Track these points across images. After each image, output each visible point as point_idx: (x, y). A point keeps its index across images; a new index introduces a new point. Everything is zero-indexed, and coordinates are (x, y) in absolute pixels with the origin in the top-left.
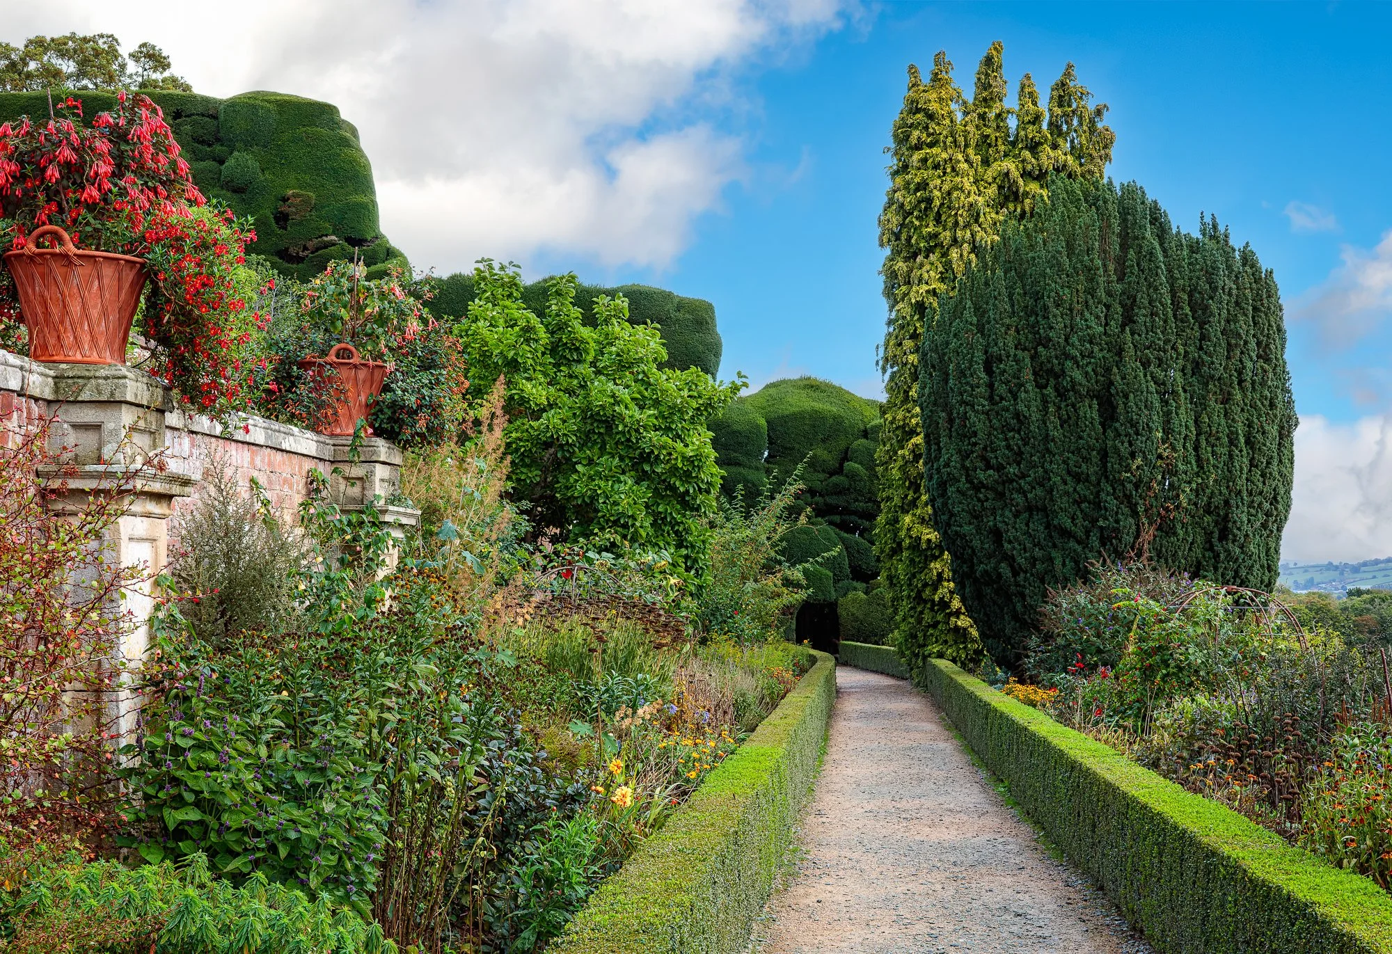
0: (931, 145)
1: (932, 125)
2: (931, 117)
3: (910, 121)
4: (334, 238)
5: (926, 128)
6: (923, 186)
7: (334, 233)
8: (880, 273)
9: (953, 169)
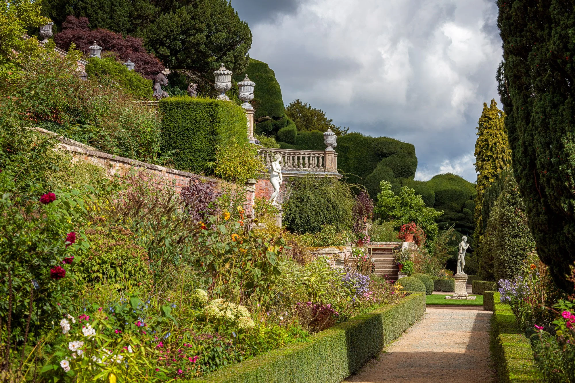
0: (489, 128)
1: (490, 121)
2: (491, 119)
3: (484, 120)
4: (268, 117)
5: (488, 122)
6: (486, 140)
7: (268, 115)
8: (474, 164)
9: (496, 136)
